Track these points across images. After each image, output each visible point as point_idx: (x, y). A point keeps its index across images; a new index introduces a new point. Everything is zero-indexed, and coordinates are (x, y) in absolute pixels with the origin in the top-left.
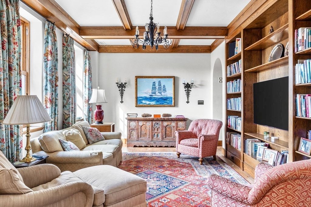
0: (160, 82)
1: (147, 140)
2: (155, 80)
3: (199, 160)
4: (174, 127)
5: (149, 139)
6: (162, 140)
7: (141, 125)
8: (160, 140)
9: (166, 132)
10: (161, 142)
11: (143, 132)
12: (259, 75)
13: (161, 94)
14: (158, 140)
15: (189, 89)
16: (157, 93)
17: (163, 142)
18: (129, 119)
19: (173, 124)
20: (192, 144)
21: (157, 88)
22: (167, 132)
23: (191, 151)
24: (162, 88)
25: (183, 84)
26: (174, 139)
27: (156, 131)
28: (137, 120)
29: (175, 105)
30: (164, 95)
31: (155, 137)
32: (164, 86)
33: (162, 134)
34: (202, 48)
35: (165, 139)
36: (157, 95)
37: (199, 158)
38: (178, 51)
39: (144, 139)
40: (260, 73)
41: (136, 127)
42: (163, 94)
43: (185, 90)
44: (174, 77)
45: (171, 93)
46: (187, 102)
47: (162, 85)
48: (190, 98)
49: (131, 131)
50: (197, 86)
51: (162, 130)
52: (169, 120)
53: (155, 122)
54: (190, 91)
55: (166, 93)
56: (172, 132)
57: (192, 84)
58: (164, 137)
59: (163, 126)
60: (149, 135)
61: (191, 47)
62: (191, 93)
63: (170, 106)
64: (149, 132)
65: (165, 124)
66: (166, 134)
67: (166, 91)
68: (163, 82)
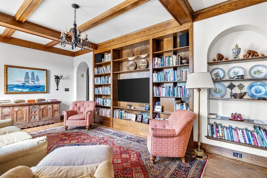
0: (33, 73)
1: (24, 122)
2: (28, 70)
3: (86, 128)
4: (50, 109)
5: (26, 121)
6: (39, 120)
7: (17, 110)
8: (38, 121)
9: (42, 114)
10: (39, 122)
11: (19, 116)
12: (119, 75)
13: (34, 83)
14: (35, 121)
15: (59, 80)
16: (30, 82)
17: (40, 122)
18: (2, 106)
19: (50, 106)
20: (80, 118)
21: (30, 77)
22: (44, 114)
23: (80, 123)
24: (35, 78)
25: (54, 76)
26: (50, 118)
27: (33, 114)
28: (12, 106)
29: (47, 92)
30: (37, 84)
31: (32, 119)
32: (37, 77)
33: (39, 115)
34: (69, 53)
35: (42, 119)
36: (30, 83)
37: (86, 126)
38: (50, 51)
39: (20, 122)
40: (120, 75)
41: (10, 113)
42: (36, 82)
43: (55, 81)
44: (46, 70)
45: (44, 82)
46: (56, 89)
47: (35, 76)
48: (59, 86)
49: (5, 117)
50: (64, 78)
51: (39, 112)
52: (46, 104)
53: (33, 106)
54: (59, 81)
55: (39, 82)
56: (48, 113)
57: (62, 76)
58: (41, 117)
59: (40, 109)
60: (26, 118)
61: (61, 50)
62: (60, 83)
63: (43, 93)
64: (26, 115)
65: (42, 107)
66: (42, 115)
67: (39, 80)
68: (36, 73)
